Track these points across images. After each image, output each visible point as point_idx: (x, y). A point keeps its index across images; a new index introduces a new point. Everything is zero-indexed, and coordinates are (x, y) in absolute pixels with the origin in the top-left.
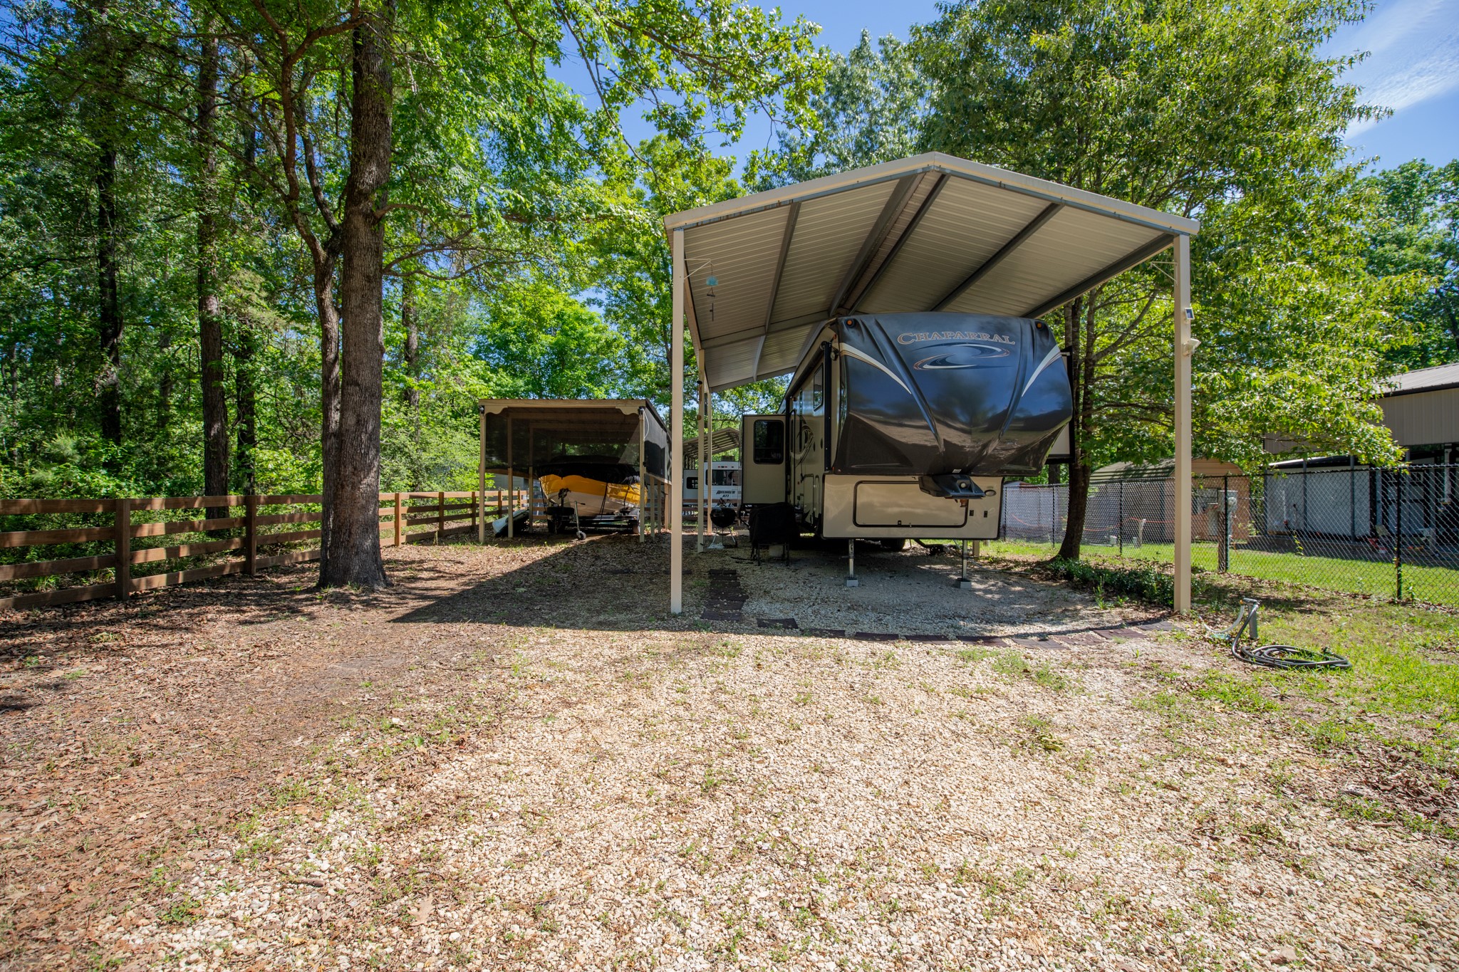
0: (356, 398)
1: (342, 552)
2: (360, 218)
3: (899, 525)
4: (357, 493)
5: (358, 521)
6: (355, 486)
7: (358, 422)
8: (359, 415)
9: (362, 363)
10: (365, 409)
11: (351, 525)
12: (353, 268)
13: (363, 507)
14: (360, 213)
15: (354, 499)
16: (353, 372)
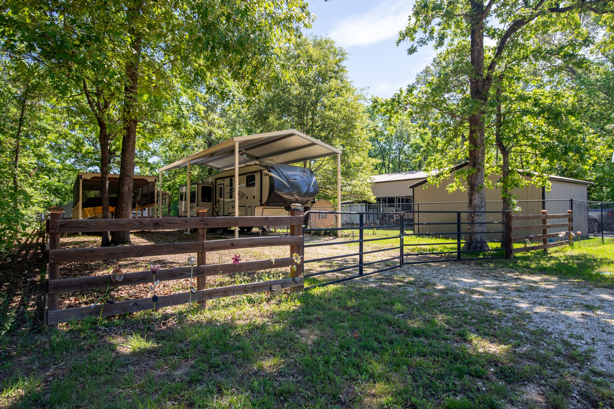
0: (129, 181)
7: (129, 189)
8: (129, 187)
9: (131, 170)
16: (128, 173)
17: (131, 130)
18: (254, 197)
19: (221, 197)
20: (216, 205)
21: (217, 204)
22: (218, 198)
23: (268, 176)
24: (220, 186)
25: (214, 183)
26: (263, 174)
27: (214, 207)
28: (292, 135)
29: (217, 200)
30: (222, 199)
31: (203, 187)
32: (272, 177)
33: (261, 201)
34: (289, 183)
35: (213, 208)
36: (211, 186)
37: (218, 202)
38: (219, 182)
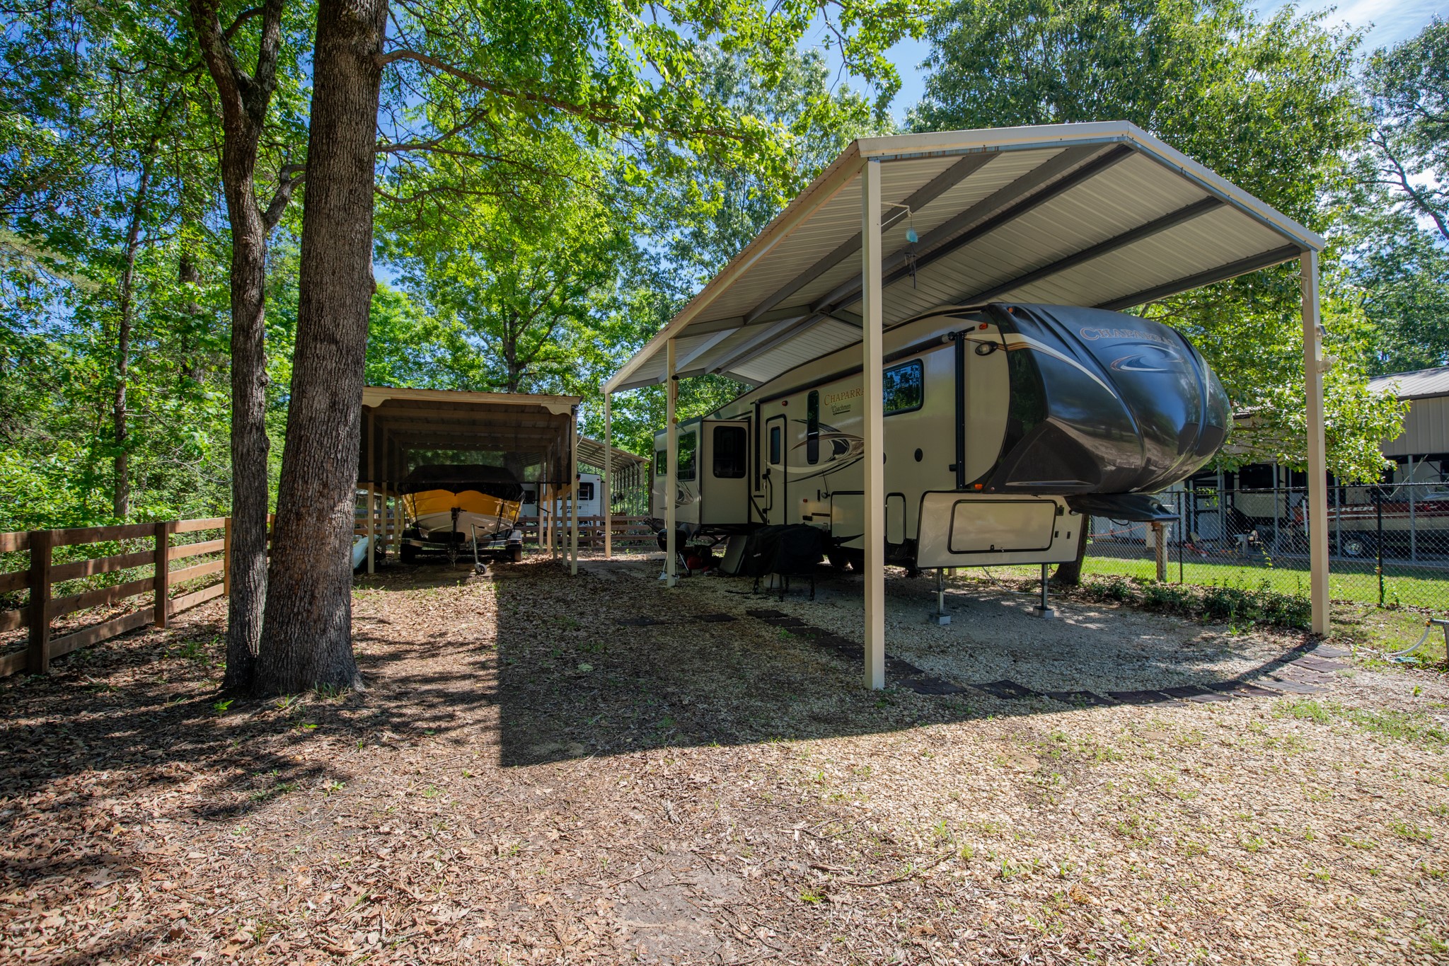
0: (331, 365)
1: (295, 630)
2: (352, 59)
3: (992, 550)
4: (327, 528)
5: (326, 574)
6: (322, 516)
7: (333, 406)
8: (334, 394)
9: (343, 305)
10: (345, 383)
11: (316, 582)
12: (335, 142)
13: (336, 551)
14: (353, 51)
15: (321, 540)
16: (328, 320)
17: (339, 96)
18: (919, 455)
19: (775, 460)
20: (758, 488)
21: (763, 482)
22: (766, 463)
23: (1000, 357)
24: (773, 424)
25: (753, 416)
26: (970, 348)
27: (754, 493)
28: (1123, 150)
29: (763, 471)
30: (780, 468)
31: (717, 430)
32: (1027, 352)
33: (959, 468)
34: (1115, 379)
35: (750, 498)
36: (745, 426)
37: (766, 477)
38: (768, 411)
